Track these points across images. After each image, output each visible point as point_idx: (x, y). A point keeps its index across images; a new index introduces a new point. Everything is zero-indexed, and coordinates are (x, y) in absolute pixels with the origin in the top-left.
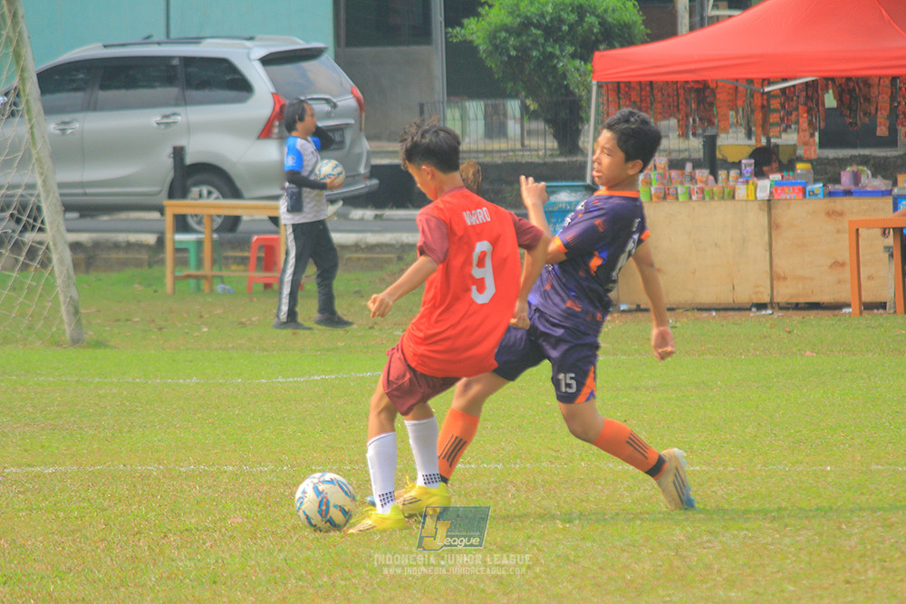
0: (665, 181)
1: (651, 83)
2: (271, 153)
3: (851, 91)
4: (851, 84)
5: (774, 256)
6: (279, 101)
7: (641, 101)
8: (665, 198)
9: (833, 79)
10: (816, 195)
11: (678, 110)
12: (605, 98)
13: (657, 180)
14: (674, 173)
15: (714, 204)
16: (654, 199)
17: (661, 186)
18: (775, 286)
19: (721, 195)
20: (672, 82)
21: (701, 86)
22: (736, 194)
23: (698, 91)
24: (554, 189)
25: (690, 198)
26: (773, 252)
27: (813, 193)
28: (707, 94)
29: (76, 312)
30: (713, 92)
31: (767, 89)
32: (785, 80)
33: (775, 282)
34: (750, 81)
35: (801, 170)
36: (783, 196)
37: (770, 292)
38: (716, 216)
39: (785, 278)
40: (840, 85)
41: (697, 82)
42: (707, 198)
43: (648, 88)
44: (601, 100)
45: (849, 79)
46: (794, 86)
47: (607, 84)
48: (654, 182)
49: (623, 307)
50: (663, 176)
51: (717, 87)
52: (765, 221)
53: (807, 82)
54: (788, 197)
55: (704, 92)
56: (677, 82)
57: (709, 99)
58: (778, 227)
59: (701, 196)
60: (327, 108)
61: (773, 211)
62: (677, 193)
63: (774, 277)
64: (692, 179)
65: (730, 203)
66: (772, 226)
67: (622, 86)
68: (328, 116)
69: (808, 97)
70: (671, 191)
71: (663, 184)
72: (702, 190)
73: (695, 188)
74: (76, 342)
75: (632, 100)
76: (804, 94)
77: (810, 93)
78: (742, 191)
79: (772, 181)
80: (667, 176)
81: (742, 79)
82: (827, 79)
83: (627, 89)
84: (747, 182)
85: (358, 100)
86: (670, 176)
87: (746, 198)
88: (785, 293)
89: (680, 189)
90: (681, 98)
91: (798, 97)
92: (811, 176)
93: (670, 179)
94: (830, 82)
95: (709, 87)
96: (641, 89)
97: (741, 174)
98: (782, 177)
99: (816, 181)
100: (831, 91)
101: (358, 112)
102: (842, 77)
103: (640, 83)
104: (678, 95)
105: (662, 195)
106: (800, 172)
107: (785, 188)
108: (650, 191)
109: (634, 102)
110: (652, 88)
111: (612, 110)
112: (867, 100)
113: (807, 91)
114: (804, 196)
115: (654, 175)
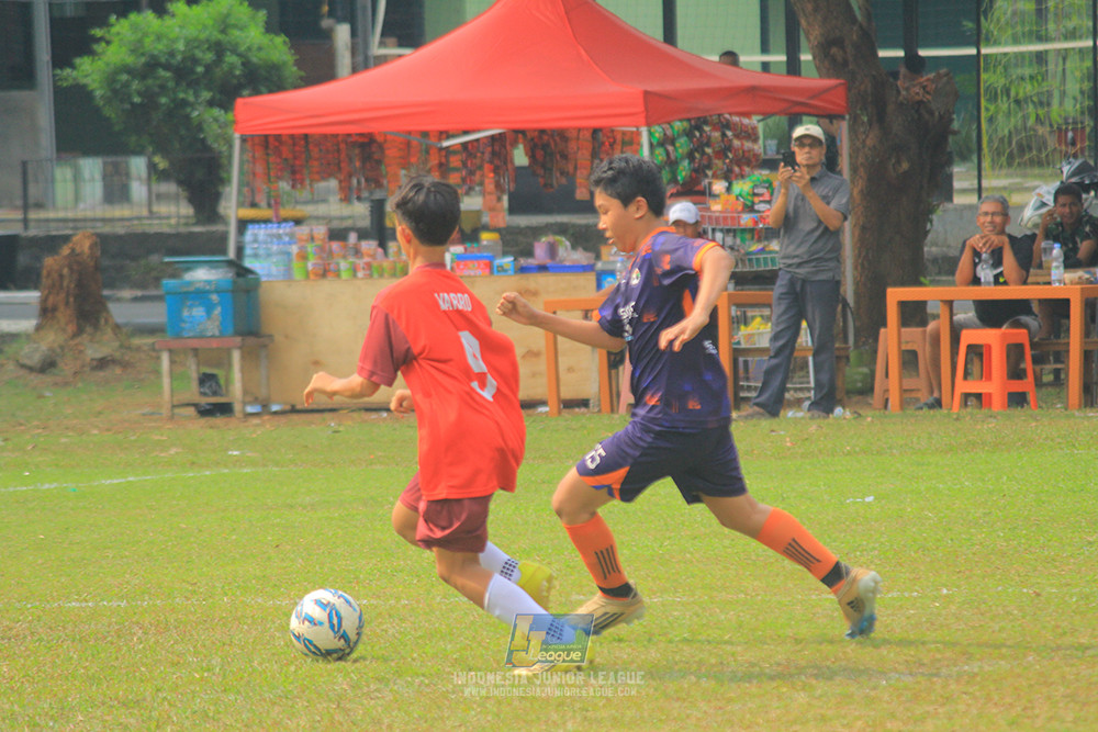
0: (325, 255)
1: (306, 136)
3: (545, 147)
4: (546, 138)
7: (295, 158)
8: (324, 275)
9: (523, 132)
10: (506, 271)
11: (340, 169)
12: (250, 154)
13: (315, 253)
14: (335, 245)
16: (312, 276)
17: (320, 261)
19: (392, 271)
20: (333, 135)
21: (366, 140)
23: (362, 146)
24: (189, 265)
25: (355, 276)
27: (502, 269)
28: (373, 149)
30: (381, 147)
31: (446, 144)
32: (466, 132)
34: (425, 134)
35: (488, 241)
36: (466, 273)
40: (532, 139)
41: (361, 135)
42: (375, 275)
43: (302, 142)
44: (245, 158)
45: (542, 131)
46: (477, 140)
47: (253, 137)
48: (311, 256)
49: (275, 408)
50: (321, 249)
51: (385, 141)
53: (492, 136)
54: (472, 273)
55: (370, 148)
56: (338, 135)
57: (376, 156)
59: (368, 272)
62: (339, 270)
64: (357, 252)
67: (271, 140)
69: (494, 153)
70: (332, 267)
71: (321, 258)
72: (369, 266)
73: (361, 262)
75: (284, 156)
76: (490, 149)
77: (497, 148)
79: (453, 254)
80: (327, 249)
81: (416, 132)
82: (517, 131)
83: (277, 144)
86: (331, 247)
89: (343, 265)
90: (343, 156)
91: (483, 153)
92: (499, 248)
93: (331, 253)
94: (520, 135)
95: (375, 141)
96: (294, 145)
98: (466, 249)
99: (505, 254)
100: (521, 146)
102: (535, 130)
103: (292, 136)
104: (339, 150)
105: (321, 272)
106: (485, 243)
107: (469, 262)
108: (306, 267)
109: (286, 159)
110: (307, 143)
111: (259, 169)
112: (565, 157)
113: (493, 146)
114: (491, 272)
115: (310, 248)
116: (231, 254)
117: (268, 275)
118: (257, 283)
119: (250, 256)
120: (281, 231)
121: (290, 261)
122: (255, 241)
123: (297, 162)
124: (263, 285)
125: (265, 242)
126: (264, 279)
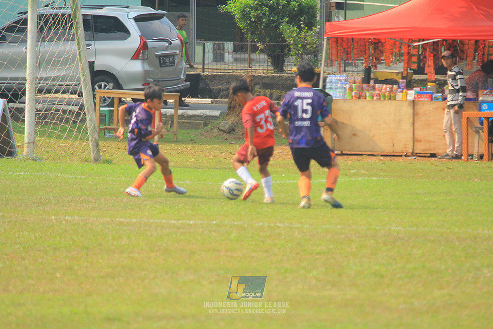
0: (360, 89)
1: (353, 39)
2: (137, 66)
3: (455, 47)
4: (455, 43)
5: (415, 129)
6: (143, 40)
7: (348, 48)
8: (359, 98)
9: (446, 41)
10: (438, 99)
11: (365, 54)
12: (331, 45)
14: (365, 85)
15: (385, 102)
16: (354, 98)
18: (415, 145)
19: (389, 97)
20: (363, 39)
21: (377, 42)
22: (397, 97)
23: (375, 44)
25: (373, 98)
26: (415, 127)
27: (437, 98)
28: (379, 45)
29: (97, 145)
30: (382, 45)
31: (415, 44)
32: (424, 40)
33: (415, 143)
34: (402, 40)
35: (431, 86)
36: (421, 99)
37: (412, 148)
38: (386, 108)
39: (420, 141)
40: (449, 44)
41: (375, 39)
42: (382, 99)
43: (351, 42)
44: (328, 47)
45: (453, 41)
46: (427, 43)
47: (332, 38)
48: (354, 89)
50: (358, 87)
51: (385, 42)
52: (411, 111)
53: (434, 42)
54: (423, 99)
55: (378, 44)
56: (365, 39)
57: (380, 48)
58: (417, 115)
59: (378, 97)
60: (166, 44)
61: (415, 107)
62: (366, 96)
63: (414, 140)
64: (374, 89)
65: (393, 102)
66: (415, 114)
67: (339, 40)
68: (167, 48)
69: (434, 49)
70: (363, 94)
71: (359, 91)
72: (379, 95)
73: (375, 93)
74: (96, 160)
76: (432, 47)
77: (435, 47)
78: (400, 96)
79: (415, 91)
80: (361, 86)
82: (444, 40)
83: (341, 42)
84: (402, 91)
85: (181, 41)
87: (401, 99)
88: (419, 148)
89: (368, 93)
90: (367, 48)
92: (435, 89)
93: (363, 89)
95: (380, 42)
96: (348, 42)
97: (399, 88)
98: (420, 89)
99: (438, 92)
101: (181, 47)
102: (451, 40)
103: (347, 39)
104: (365, 45)
105: (358, 96)
106: (429, 87)
107: (422, 95)
108: (352, 94)
109: (345, 48)
110: (353, 41)
111: (334, 52)
112: (463, 51)
113: (434, 46)
114: (432, 100)
115: (354, 86)
116: (321, 87)
117: (335, 97)
118: (332, 100)
119: (328, 88)
120: (341, 78)
121: (345, 90)
122: (331, 82)
123: (349, 50)
124: (334, 101)
125: (335, 83)
126: (334, 98)
